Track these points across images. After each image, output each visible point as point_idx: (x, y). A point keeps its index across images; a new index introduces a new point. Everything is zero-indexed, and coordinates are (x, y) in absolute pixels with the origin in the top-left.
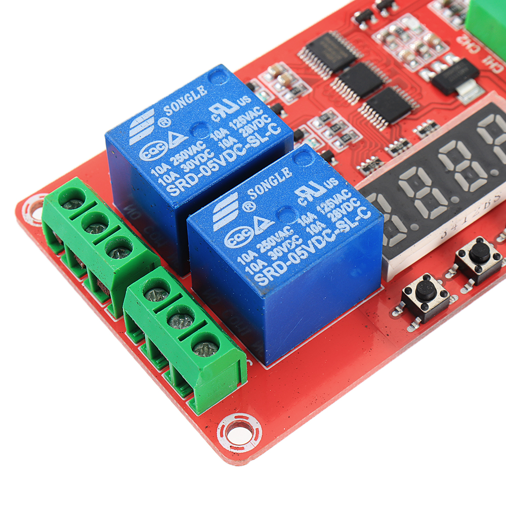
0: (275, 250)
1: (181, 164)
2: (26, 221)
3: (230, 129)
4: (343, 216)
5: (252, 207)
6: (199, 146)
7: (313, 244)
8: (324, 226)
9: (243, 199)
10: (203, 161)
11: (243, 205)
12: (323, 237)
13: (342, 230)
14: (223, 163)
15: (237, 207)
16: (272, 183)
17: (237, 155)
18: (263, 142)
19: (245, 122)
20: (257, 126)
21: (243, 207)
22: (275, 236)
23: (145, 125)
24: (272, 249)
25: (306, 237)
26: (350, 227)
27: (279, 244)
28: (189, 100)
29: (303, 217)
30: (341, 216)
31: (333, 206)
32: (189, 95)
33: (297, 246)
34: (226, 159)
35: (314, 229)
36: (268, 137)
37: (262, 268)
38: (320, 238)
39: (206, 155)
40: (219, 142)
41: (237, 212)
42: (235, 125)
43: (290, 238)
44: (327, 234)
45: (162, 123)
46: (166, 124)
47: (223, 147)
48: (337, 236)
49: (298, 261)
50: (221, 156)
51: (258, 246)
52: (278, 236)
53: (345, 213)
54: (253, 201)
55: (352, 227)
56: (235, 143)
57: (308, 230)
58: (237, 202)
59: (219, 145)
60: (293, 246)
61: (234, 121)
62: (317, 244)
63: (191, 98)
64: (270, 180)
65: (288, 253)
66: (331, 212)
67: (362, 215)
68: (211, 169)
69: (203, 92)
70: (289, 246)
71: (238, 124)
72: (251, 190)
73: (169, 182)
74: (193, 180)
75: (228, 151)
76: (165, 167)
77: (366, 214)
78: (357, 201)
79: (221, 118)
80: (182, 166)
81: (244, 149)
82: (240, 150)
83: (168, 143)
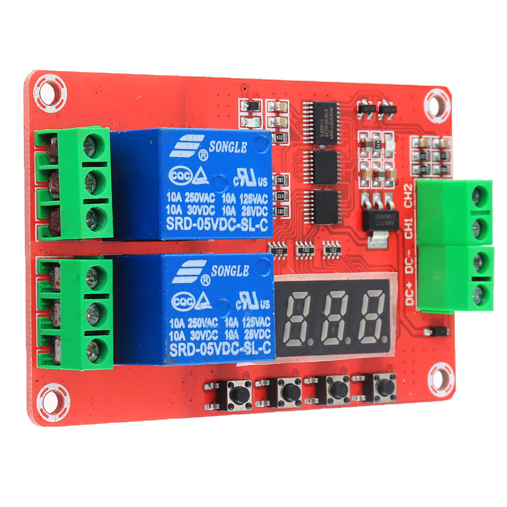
0: (197, 332)
1: (190, 203)
2: (34, 93)
3: (238, 200)
4: (254, 339)
5: (207, 281)
6: (210, 198)
7: (222, 347)
8: (238, 337)
9: (207, 270)
10: (205, 214)
11: (203, 276)
12: (231, 346)
13: (245, 351)
14: (215, 228)
15: (198, 274)
16: (231, 272)
17: (228, 228)
18: (250, 230)
19: (250, 203)
20: (256, 212)
21: (202, 277)
22: (204, 320)
23: (190, 146)
24: (196, 330)
25: (222, 338)
26: (251, 353)
27: (202, 329)
28: (231, 149)
29: (231, 319)
30: (252, 338)
31: (253, 326)
32: (233, 144)
33: (212, 340)
34: (218, 225)
35: (232, 335)
36: (256, 229)
37: (180, 340)
38: (229, 345)
39: (209, 210)
40: (224, 206)
41: (195, 278)
42: (244, 199)
43: (212, 329)
44: (235, 346)
45: (202, 154)
46: (203, 158)
47: (224, 213)
48: (240, 353)
49: (204, 354)
50: (217, 219)
51: (190, 320)
52: (206, 321)
53: (256, 338)
54: (211, 277)
55: (253, 354)
56: (233, 216)
57: (226, 332)
58: (201, 269)
59: (223, 208)
60: (209, 339)
61: (246, 195)
62: (224, 349)
63: (233, 148)
64: (232, 268)
65: (203, 341)
66: (249, 329)
67: (264, 349)
68: (204, 225)
69: (244, 150)
70: (207, 336)
71: (246, 199)
72: (216, 267)
73: (173, 213)
74: (188, 225)
75: (225, 219)
76: (179, 198)
77: (267, 350)
78: (270, 334)
79: (239, 184)
80: (189, 206)
81: (235, 226)
82: (232, 224)
83: (194, 177)
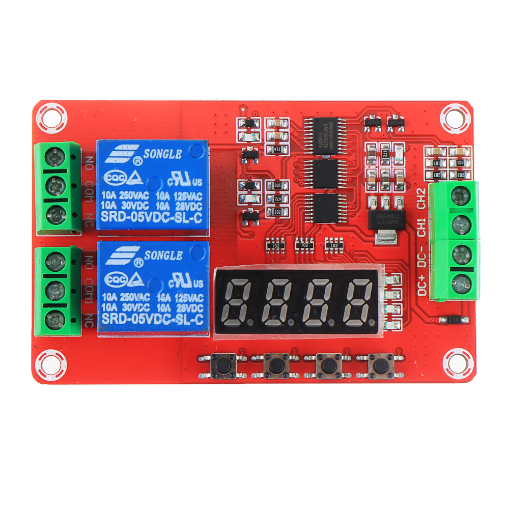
0: (129, 304)
1: (124, 200)
2: (36, 118)
3: (172, 197)
4: (186, 312)
5: (140, 264)
6: (144, 195)
7: (153, 317)
8: (169, 310)
9: (140, 254)
10: (138, 208)
11: (137, 259)
12: (163, 317)
13: (177, 322)
14: (148, 220)
15: (132, 257)
16: (165, 256)
17: (161, 220)
18: (184, 222)
19: (185, 199)
20: (190, 207)
21: (135, 260)
22: (137, 295)
23: (125, 154)
24: (128, 303)
25: (153, 309)
26: (183, 323)
27: (135, 302)
28: (165, 156)
29: (163, 295)
30: (184, 311)
31: (185, 301)
32: (168, 152)
33: (143, 312)
34: (152, 218)
35: (161, 308)
36: (190, 221)
37: (112, 311)
38: (160, 316)
39: (143, 205)
40: (158, 202)
41: (129, 261)
42: (178, 196)
43: (144, 303)
44: (166, 317)
45: (136, 161)
46: (138, 163)
47: (158, 208)
48: (172, 323)
49: (135, 323)
50: (151, 213)
51: (122, 294)
52: (138, 296)
53: (188, 311)
54: (144, 260)
55: (184, 324)
56: (166, 210)
57: (158, 306)
58: (135, 254)
59: (157, 204)
60: (141, 310)
61: (180, 193)
62: (155, 319)
63: (167, 155)
64: (166, 253)
65: (135, 312)
66: (182, 304)
67: (196, 320)
68: (138, 218)
69: (179, 156)
70: (139, 308)
71: (180, 197)
72: (149, 252)
73: (107, 208)
74: (122, 217)
75: (158, 213)
76: (113, 195)
77: (199, 321)
78: (202, 308)
79: (174, 184)
80: (123, 203)
81: (168, 219)
82: (166, 217)
83: (128, 178)
